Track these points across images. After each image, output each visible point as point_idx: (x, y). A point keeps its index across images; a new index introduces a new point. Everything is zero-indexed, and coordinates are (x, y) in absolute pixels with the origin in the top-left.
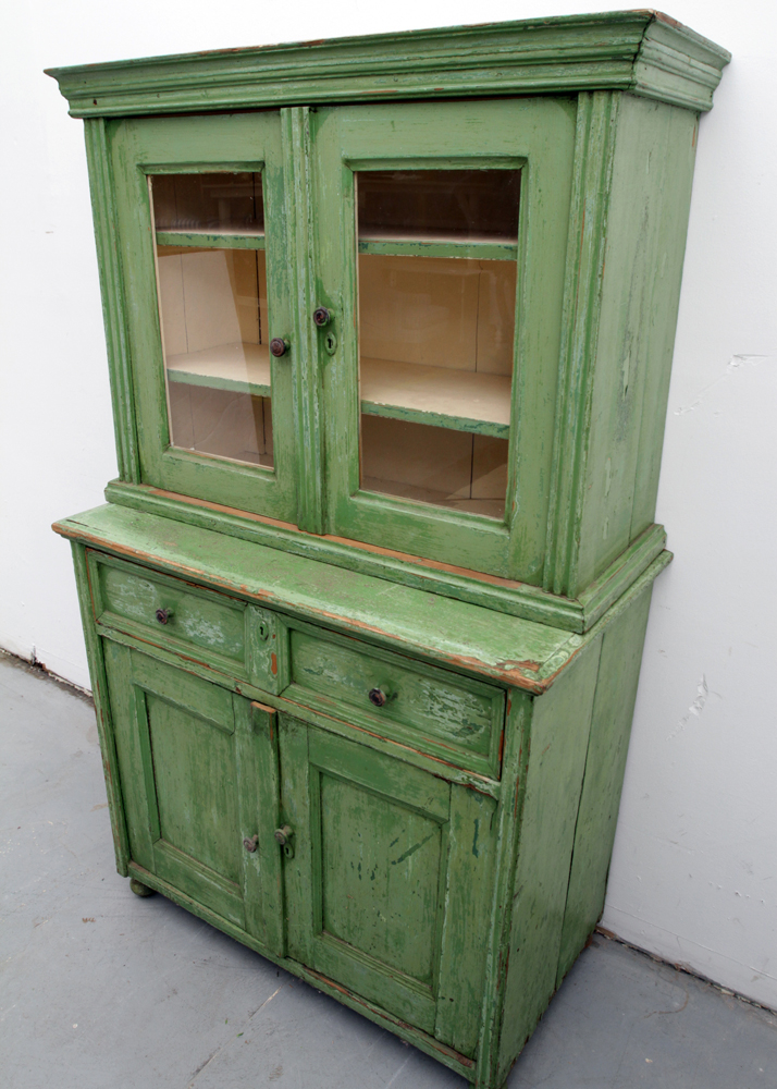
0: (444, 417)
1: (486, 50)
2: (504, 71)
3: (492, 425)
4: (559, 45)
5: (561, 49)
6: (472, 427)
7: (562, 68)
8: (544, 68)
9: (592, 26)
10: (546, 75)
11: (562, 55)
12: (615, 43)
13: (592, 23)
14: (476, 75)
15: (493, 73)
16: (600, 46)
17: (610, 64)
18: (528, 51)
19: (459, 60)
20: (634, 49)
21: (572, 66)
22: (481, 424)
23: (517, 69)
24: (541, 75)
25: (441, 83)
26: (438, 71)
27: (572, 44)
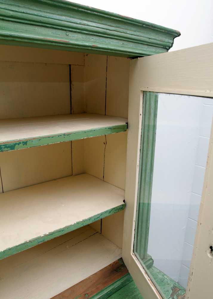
0: (84, 221)
1: (121, 30)
2: (125, 43)
3: (106, 212)
4: (149, 37)
5: (150, 39)
6: (98, 218)
7: (146, 47)
8: (141, 45)
9: (162, 32)
10: (141, 48)
11: (150, 41)
12: (166, 41)
13: (164, 31)
14: (113, 42)
15: (121, 43)
16: (161, 41)
17: (161, 49)
18: (138, 36)
19: (108, 31)
20: (171, 45)
21: (149, 47)
22: (102, 214)
23: (131, 43)
24: (139, 48)
25: (95, 42)
26: (95, 35)
27: (153, 38)
